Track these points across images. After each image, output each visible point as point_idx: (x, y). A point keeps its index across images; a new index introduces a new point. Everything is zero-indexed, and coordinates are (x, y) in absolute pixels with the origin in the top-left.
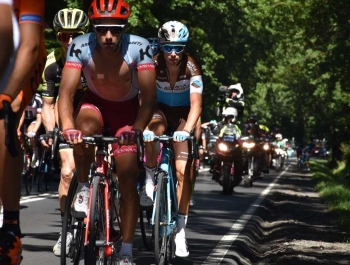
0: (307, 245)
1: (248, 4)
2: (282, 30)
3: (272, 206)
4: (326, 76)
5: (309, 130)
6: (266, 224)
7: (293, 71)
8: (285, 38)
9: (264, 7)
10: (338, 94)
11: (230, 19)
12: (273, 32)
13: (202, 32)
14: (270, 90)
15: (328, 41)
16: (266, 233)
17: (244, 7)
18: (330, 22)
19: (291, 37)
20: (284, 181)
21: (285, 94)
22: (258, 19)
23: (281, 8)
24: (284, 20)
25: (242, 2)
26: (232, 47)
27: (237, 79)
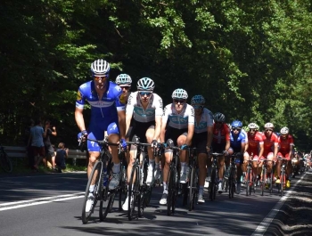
1: (272, 28)
2: (301, 52)
3: (290, 211)
6: (286, 228)
7: (310, 90)
8: (304, 60)
9: (285, 31)
11: (254, 41)
12: (293, 53)
13: (229, 52)
14: (288, 106)
16: (287, 235)
17: (268, 30)
19: (309, 59)
20: (300, 188)
21: (301, 110)
22: (280, 42)
23: (301, 32)
24: (303, 43)
25: (266, 26)
26: (255, 66)
27: (258, 95)
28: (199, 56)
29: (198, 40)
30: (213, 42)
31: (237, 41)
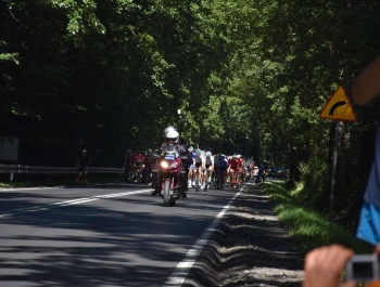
0: (269, 273)
1: (202, 10)
2: (237, 39)
3: (228, 230)
4: (284, 89)
5: (265, 147)
6: (223, 250)
7: (249, 84)
8: (241, 48)
9: (218, 13)
10: (296, 108)
11: (182, 26)
12: (228, 41)
13: (152, 38)
14: (223, 104)
15: (286, 52)
16: (223, 260)
17: (198, 12)
18: (289, 31)
19: (247, 46)
20: (239, 202)
21: (240, 108)
22: (212, 26)
23: (236, 14)
24: (239, 28)
25: (195, 7)
26: (184, 56)
27: (188, 91)
28: (115, 44)
29: (113, 24)
30: (131, 28)
31: (161, 25)
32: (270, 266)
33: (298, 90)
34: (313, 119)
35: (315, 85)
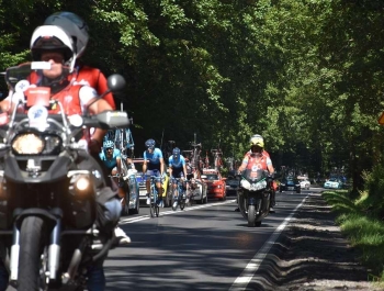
0: (329, 285)
1: (255, 21)
2: (293, 48)
3: (289, 243)
4: (343, 97)
5: (327, 157)
6: (284, 264)
7: (307, 93)
8: (297, 56)
9: (272, 23)
10: (357, 116)
11: (236, 38)
12: (283, 50)
13: (206, 52)
14: (282, 114)
15: (344, 58)
16: (284, 273)
17: (251, 23)
18: (345, 37)
19: (303, 55)
20: (301, 214)
21: (298, 118)
22: (267, 36)
23: (291, 23)
24: (295, 37)
25: (248, 18)
26: (239, 68)
27: (244, 104)
28: (169, 60)
29: (166, 40)
30: (185, 42)
31: (215, 38)
32: (330, 278)
33: (357, 97)
34: (375, 125)
35: (375, 91)
